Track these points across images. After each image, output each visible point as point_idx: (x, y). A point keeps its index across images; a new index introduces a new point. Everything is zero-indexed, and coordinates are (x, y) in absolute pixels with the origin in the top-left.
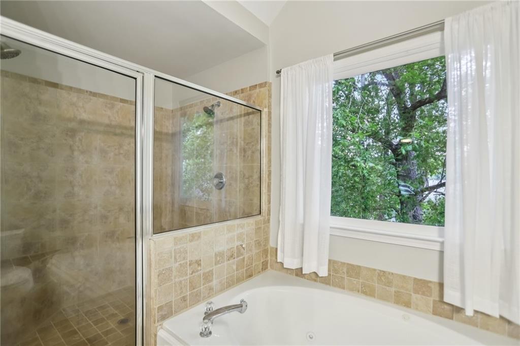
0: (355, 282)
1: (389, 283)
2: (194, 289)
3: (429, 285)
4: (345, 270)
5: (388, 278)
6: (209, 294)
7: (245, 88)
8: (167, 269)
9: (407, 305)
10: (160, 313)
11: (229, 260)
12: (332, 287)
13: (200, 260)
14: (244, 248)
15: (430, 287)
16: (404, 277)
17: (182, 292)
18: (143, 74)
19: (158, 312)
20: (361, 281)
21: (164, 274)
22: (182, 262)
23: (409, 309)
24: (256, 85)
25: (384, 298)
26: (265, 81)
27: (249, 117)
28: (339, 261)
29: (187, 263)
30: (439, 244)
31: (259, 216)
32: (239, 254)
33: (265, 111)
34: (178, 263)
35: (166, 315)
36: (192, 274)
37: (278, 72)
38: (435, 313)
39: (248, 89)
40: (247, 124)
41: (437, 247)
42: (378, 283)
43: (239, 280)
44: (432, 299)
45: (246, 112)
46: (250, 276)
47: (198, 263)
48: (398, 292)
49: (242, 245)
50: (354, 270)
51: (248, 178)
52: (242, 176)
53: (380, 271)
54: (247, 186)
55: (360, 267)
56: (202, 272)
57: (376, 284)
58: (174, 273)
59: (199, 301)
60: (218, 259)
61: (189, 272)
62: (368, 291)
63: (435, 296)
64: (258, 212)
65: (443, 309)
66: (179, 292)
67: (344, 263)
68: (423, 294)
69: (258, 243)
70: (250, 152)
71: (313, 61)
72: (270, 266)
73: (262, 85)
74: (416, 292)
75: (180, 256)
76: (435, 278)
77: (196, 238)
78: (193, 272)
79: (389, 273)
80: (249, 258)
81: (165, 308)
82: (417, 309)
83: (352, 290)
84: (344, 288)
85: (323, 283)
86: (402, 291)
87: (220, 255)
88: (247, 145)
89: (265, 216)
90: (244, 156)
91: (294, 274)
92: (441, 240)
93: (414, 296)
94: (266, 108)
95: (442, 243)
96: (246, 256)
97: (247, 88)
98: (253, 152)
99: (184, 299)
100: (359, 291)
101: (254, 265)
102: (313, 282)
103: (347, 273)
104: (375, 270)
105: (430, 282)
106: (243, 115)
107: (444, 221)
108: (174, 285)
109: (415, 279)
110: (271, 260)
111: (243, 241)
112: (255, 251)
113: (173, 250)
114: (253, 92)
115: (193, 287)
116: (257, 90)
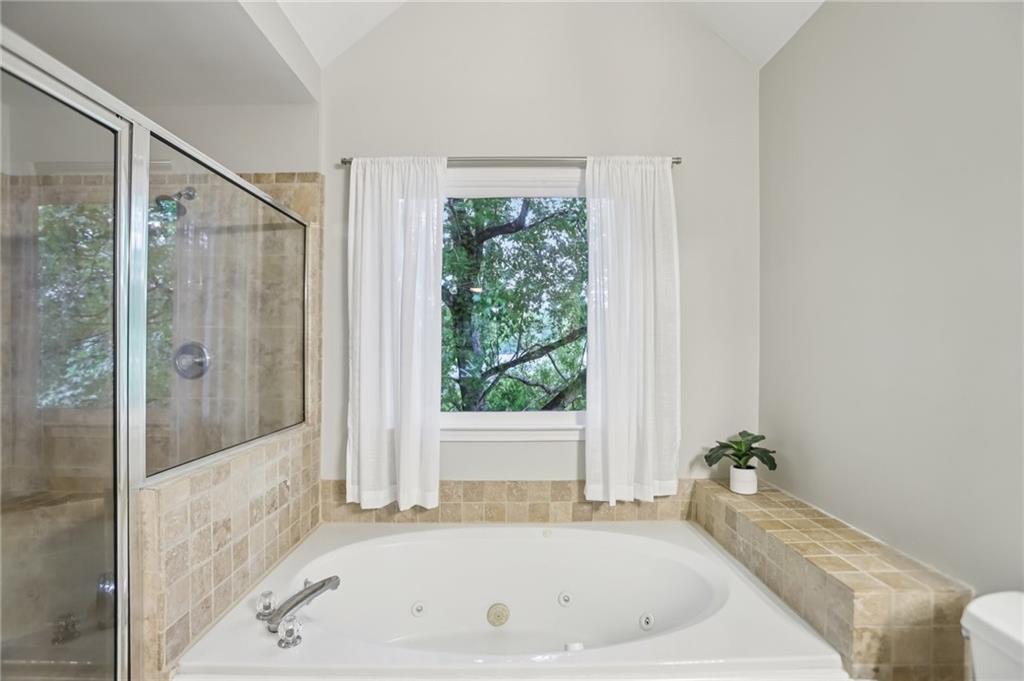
0: (477, 507)
1: (522, 497)
2: (221, 580)
3: (569, 485)
4: (461, 492)
5: (521, 490)
6: (242, 586)
7: (264, 175)
8: (179, 546)
9: (544, 518)
10: (171, 643)
11: (269, 513)
12: (441, 524)
13: (230, 520)
14: (288, 487)
15: (569, 489)
16: (541, 482)
17: (204, 590)
18: (131, 124)
19: (167, 643)
20: (485, 502)
21: (176, 556)
22: (202, 528)
23: (546, 524)
24: (293, 174)
25: (516, 519)
26: (314, 171)
27: (275, 235)
28: (451, 481)
29: (209, 528)
30: (578, 432)
31: (304, 425)
32: (284, 500)
33: (312, 227)
34: (197, 531)
35: (179, 645)
36: (218, 550)
37: (346, 163)
38: (575, 519)
39: (274, 177)
40: (270, 246)
41: (576, 437)
42: (509, 500)
43: (284, 550)
44: (571, 503)
45: (267, 222)
46: (297, 539)
47: (226, 525)
48: (534, 505)
49: (285, 482)
50: (474, 489)
51: (272, 353)
52: (257, 350)
53: (511, 482)
54: (270, 370)
55: (483, 482)
56: (232, 543)
57: (506, 502)
58: (192, 553)
59: (229, 603)
60: (255, 511)
61: (214, 546)
62: (494, 516)
63: (575, 498)
64: (296, 417)
65: (583, 511)
66: (199, 591)
67: (459, 482)
68: (563, 499)
69: (306, 475)
70: (277, 301)
71: (413, 161)
72: (323, 516)
73: (305, 177)
74: (554, 498)
75: (199, 517)
76: (573, 476)
77: (223, 474)
78: (219, 546)
79: (522, 482)
80: (295, 505)
81: (178, 632)
82: (555, 521)
83: (471, 520)
84: (460, 521)
85: (426, 521)
86: (539, 502)
87: (256, 504)
88: (269, 288)
89: (313, 424)
90: (262, 310)
91: (374, 520)
92: (580, 427)
93: (552, 504)
94: (315, 221)
95: (583, 431)
96: (291, 501)
97: (269, 175)
98: (283, 303)
99: (206, 605)
100: (482, 519)
101: (301, 517)
102: (410, 525)
103: (465, 496)
104: (504, 482)
105: (569, 482)
106: (260, 228)
107: (585, 403)
108: (190, 579)
109: (554, 482)
110: (324, 504)
111: (287, 475)
112: (303, 491)
113: (188, 505)
114: (284, 185)
115: (219, 578)
116: (296, 184)
